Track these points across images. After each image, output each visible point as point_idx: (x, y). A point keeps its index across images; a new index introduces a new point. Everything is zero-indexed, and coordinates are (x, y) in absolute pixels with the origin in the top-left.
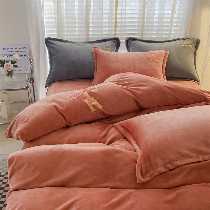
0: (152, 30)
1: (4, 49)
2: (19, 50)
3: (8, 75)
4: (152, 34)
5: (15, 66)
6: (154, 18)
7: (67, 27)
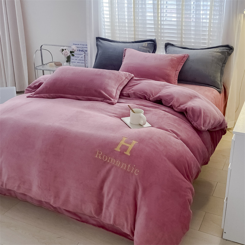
0: (191, 38)
1: (74, 44)
2: (84, 46)
3: (67, 61)
4: (191, 42)
5: (73, 55)
6: (191, 26)
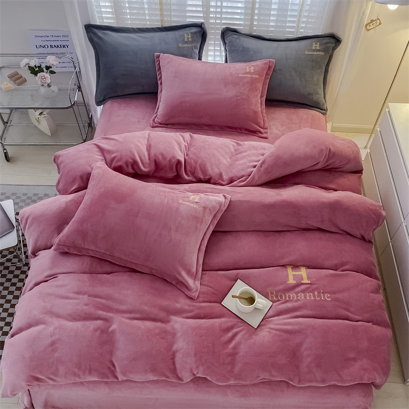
1: (36, 36)
2: (59, 39)
7: (131, 14)
